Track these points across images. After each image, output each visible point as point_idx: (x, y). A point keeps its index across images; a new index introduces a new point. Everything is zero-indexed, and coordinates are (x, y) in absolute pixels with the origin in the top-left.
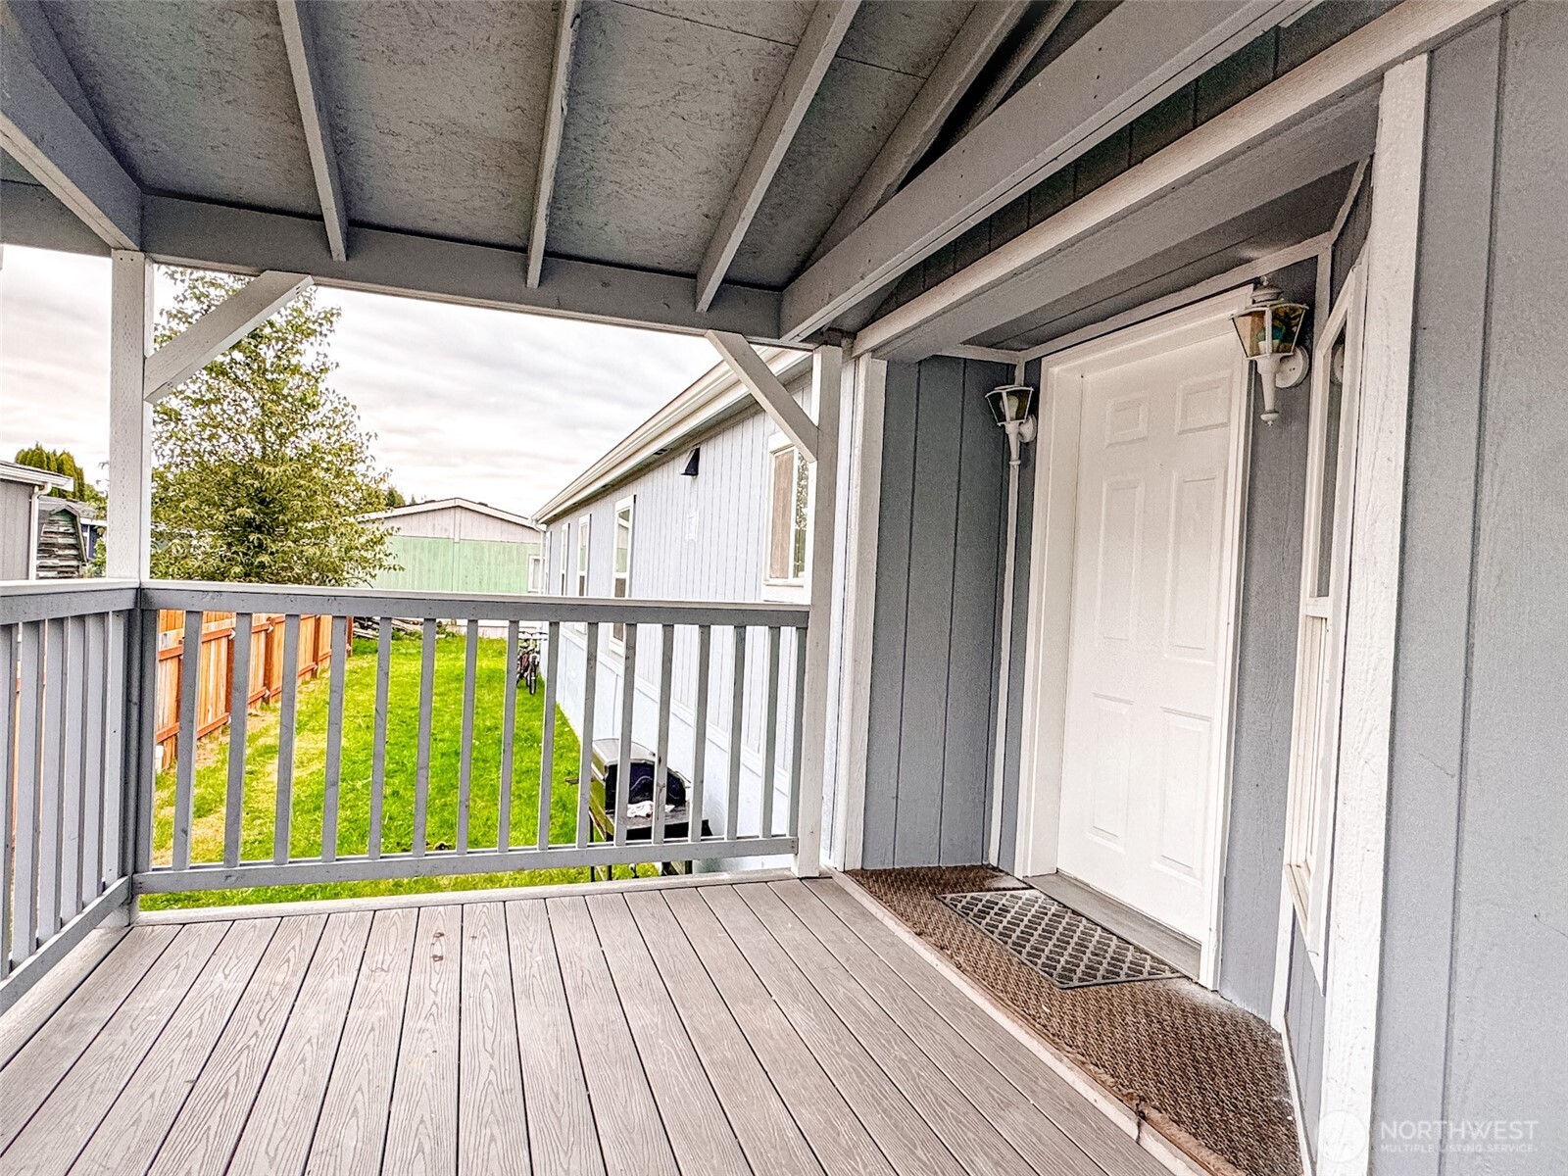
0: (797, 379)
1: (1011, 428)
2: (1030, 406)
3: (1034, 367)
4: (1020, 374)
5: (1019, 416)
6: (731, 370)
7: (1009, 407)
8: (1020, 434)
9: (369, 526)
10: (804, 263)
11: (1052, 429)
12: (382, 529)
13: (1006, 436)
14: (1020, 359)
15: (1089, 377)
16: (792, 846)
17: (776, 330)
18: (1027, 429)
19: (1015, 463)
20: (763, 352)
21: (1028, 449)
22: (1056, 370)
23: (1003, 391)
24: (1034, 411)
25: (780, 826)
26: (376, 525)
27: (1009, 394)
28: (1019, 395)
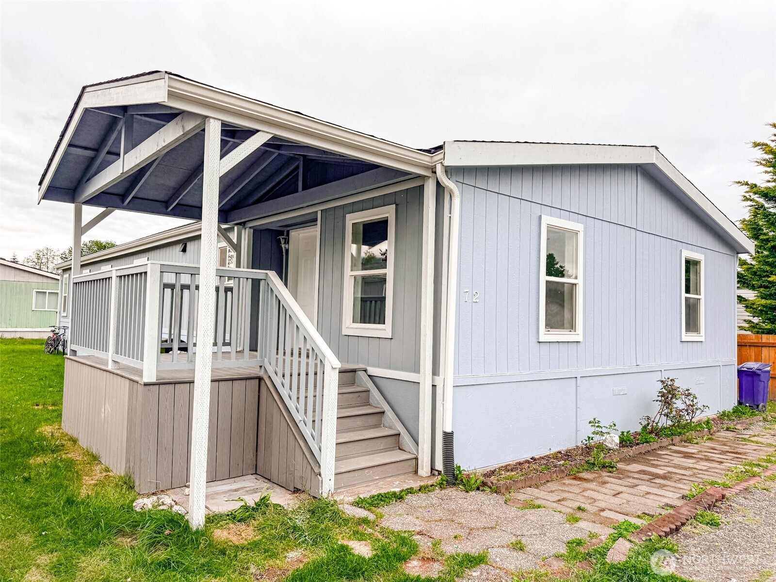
1: (283, 246)
2: (287, 241)
3: (288, 232)
4: (285, 233)
5: (285, 243)
7: (282, 241)
8: (285, 247)
11: (292, 247)
13: (282, 248)
14: (286, 229)
15: (300, 235)
18: (287, 246)
19: (284, 254)
21: (287, 251)
22: (293, 233)
23: (281, 237)
24: (288, 243)
27: (282, 238)
28: (285, 239)
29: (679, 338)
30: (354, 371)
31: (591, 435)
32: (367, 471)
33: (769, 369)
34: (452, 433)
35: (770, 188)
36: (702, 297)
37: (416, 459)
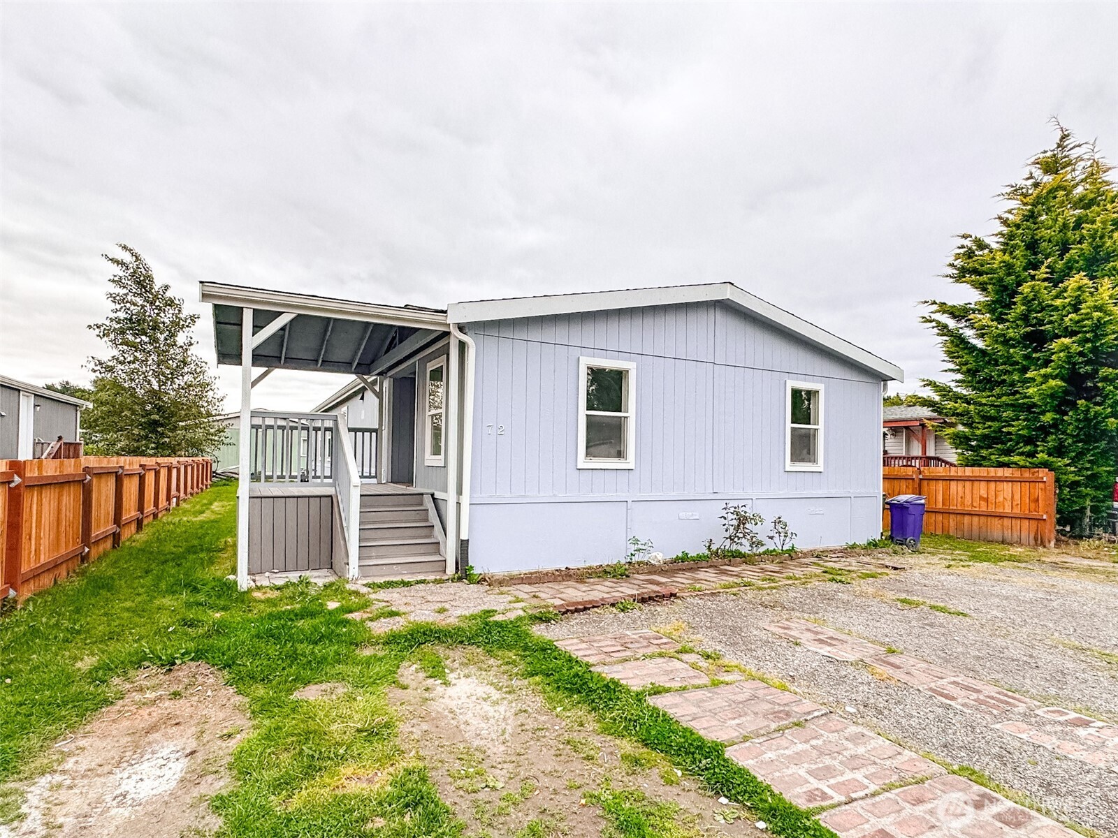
0: (374, 382)
6: (359, 381)
9: (216, 423)
10: (373, 362)
12: (224, 424)
16: (375, 477)
17: (369, 373)
20: (365, 377)
25: (373, 474)
26: (220, 423)
29: (782, 466)
30: (422, 494)
31: (633, 553)
32: (395, 566)
33: (923, 501)
34: (468, 540)
35: (955, 306)
36: (821, 427)
37: (445, 561)
